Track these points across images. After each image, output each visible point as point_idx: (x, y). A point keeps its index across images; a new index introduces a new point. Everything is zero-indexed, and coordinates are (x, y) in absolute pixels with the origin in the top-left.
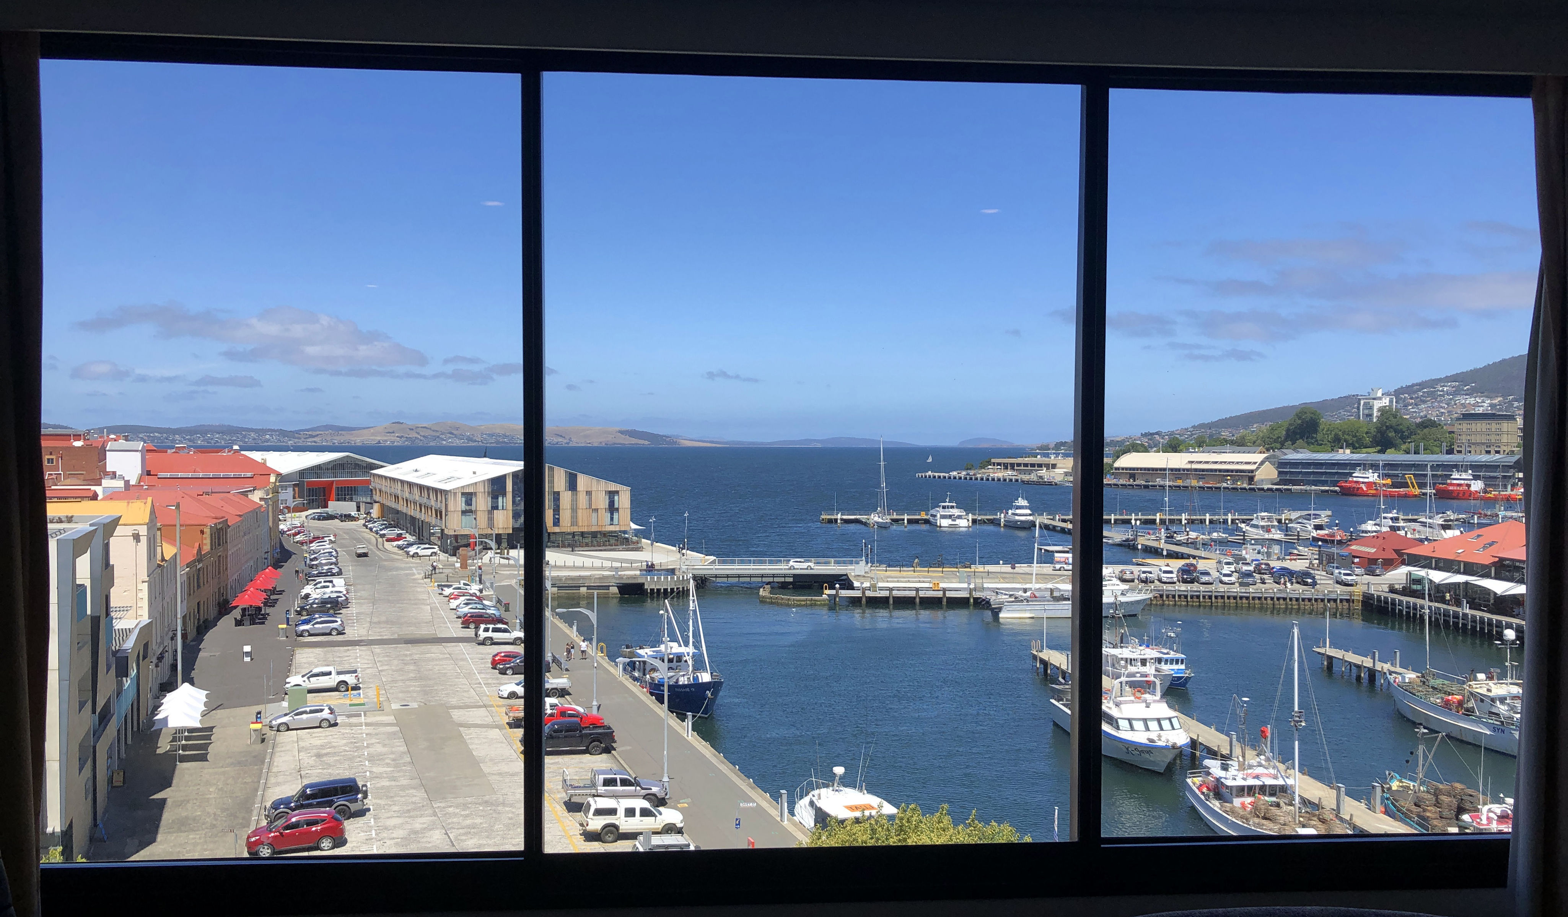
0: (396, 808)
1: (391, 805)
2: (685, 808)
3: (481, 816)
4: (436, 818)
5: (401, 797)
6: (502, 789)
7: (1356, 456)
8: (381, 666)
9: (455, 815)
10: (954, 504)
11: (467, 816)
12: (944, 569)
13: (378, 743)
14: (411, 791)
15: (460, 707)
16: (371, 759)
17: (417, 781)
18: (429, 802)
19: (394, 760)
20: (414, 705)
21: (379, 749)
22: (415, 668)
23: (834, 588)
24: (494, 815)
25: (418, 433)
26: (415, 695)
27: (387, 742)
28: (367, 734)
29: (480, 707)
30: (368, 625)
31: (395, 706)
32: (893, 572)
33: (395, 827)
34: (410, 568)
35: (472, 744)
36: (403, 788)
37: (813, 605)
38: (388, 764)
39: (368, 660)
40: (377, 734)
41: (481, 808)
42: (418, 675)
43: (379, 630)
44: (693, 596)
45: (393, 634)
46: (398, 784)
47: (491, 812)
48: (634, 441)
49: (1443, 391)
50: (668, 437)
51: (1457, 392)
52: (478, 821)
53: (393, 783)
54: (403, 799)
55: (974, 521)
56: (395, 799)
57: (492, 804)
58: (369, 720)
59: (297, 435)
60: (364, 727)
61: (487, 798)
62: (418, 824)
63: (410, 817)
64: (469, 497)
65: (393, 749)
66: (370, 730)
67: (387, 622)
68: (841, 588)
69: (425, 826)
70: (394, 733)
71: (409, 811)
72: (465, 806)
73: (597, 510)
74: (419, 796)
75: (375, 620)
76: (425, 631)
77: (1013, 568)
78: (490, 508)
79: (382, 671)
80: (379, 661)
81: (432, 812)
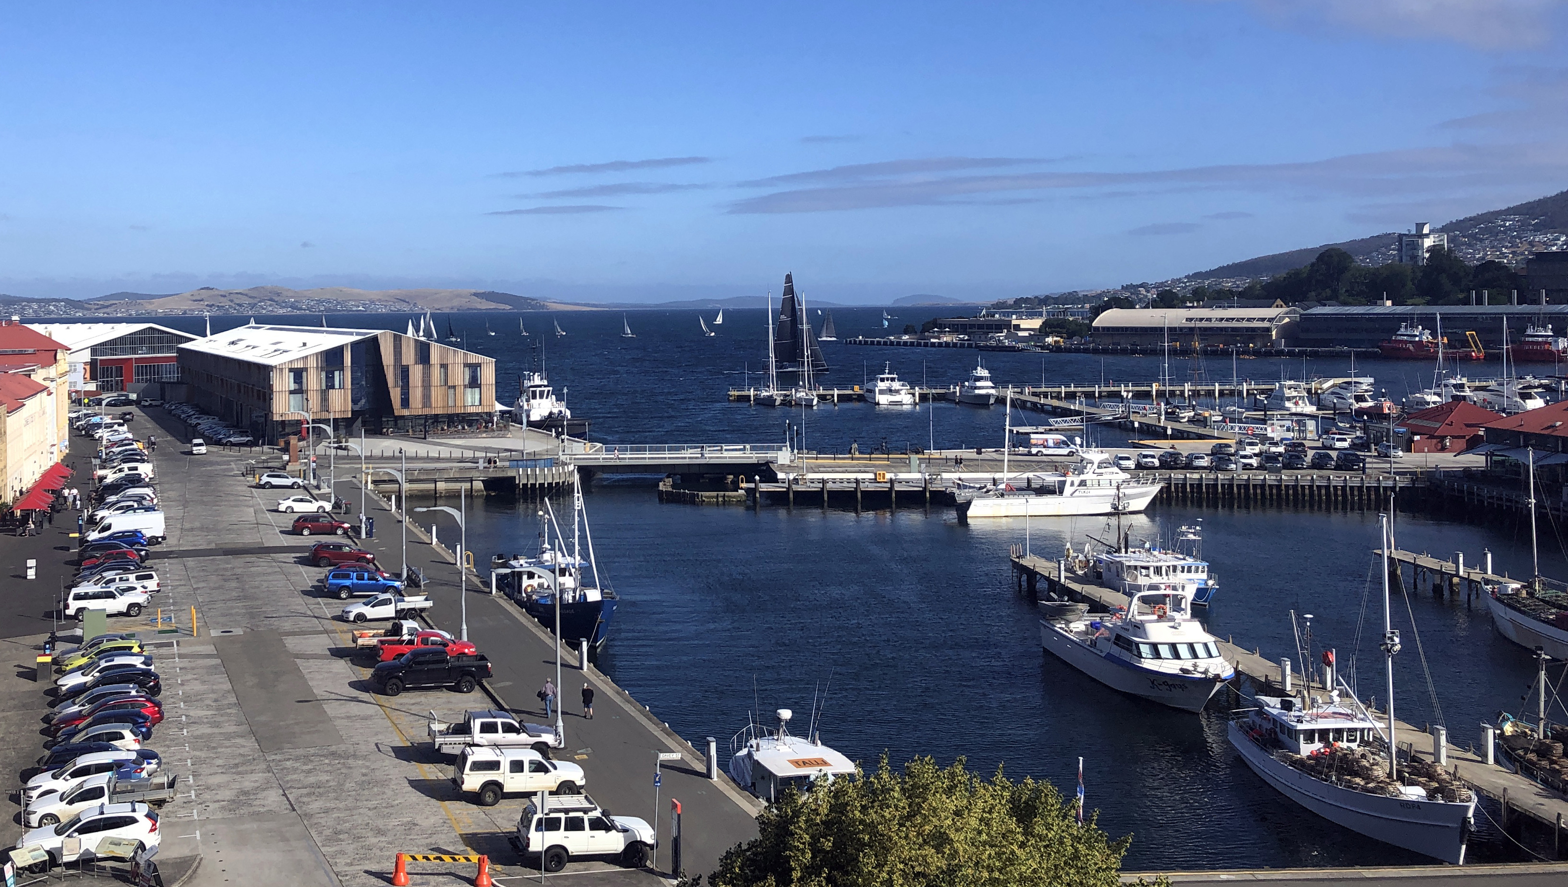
0: (220, 762)
1: (213, 759)
2: (585, 760)
3: (327, 771)
4: (270, 774)
5: (227, 747)
6: (351, 737)
7: (1400, 309)
8: (197, 582)
9: (295, 770)
10: (895, 376)
11: (309, 772)
12: (890, 456)
13: (196, 679)
14: (237, 741)
15: (293, 634)
16: (187, 699)
17: (245, 728)
18: (261, 754)
19: (216, 701)
20: (238, 631)
21: (197, 687)
22: (238, 585)
23: (754, 481)
24: (344, 771)
25: (232, 301)
26: (238, 618)
27: (206, 678)
28: (180, 669)
29: (321, 633)
30: (179, 532)
31: (214, 633)
32: (826, 460)
33: (219, 786)
34: (228, 463)
35: (312, 679)
36: (228, 736)
37: (726, 503)
38: (208, 706)
39: (179, 575)
40: (193, 669)
41: (327, 761)
42: (241, 594)
43: (191, 539)
44: (578, 492)
45: (209, 543)
46: (222, 731)
47: (339, 766)
48: (492, 305)
49: (1504, 226)
50: (533, 300)
51: (1523, 227)
52: (324, 777)
53: (216, 730)
54: (229, 750)
55: (924, 398)
56: (219, 750)
57: (340, 756)
58: (183, 651)
59: (86, 306)
60: (177, 659)
61: (333, 748)
62: (248, 783)
63: (239, 773)
64: (298, 374)
65: (214, 687)
66: (185, 663)
67: (201, 529)
68: (761, 481)
69: (257, 785)
70: (215, 667)
71: (236, 765)
72: (307, 759)
73: (454, 387)
74: (249, 745)
75: (187, 526)
76: (249, 539)
77: (979, 453)
78: (324, 387)
79: (198, 588)
80: (193, 577)
81: (265, 767)
